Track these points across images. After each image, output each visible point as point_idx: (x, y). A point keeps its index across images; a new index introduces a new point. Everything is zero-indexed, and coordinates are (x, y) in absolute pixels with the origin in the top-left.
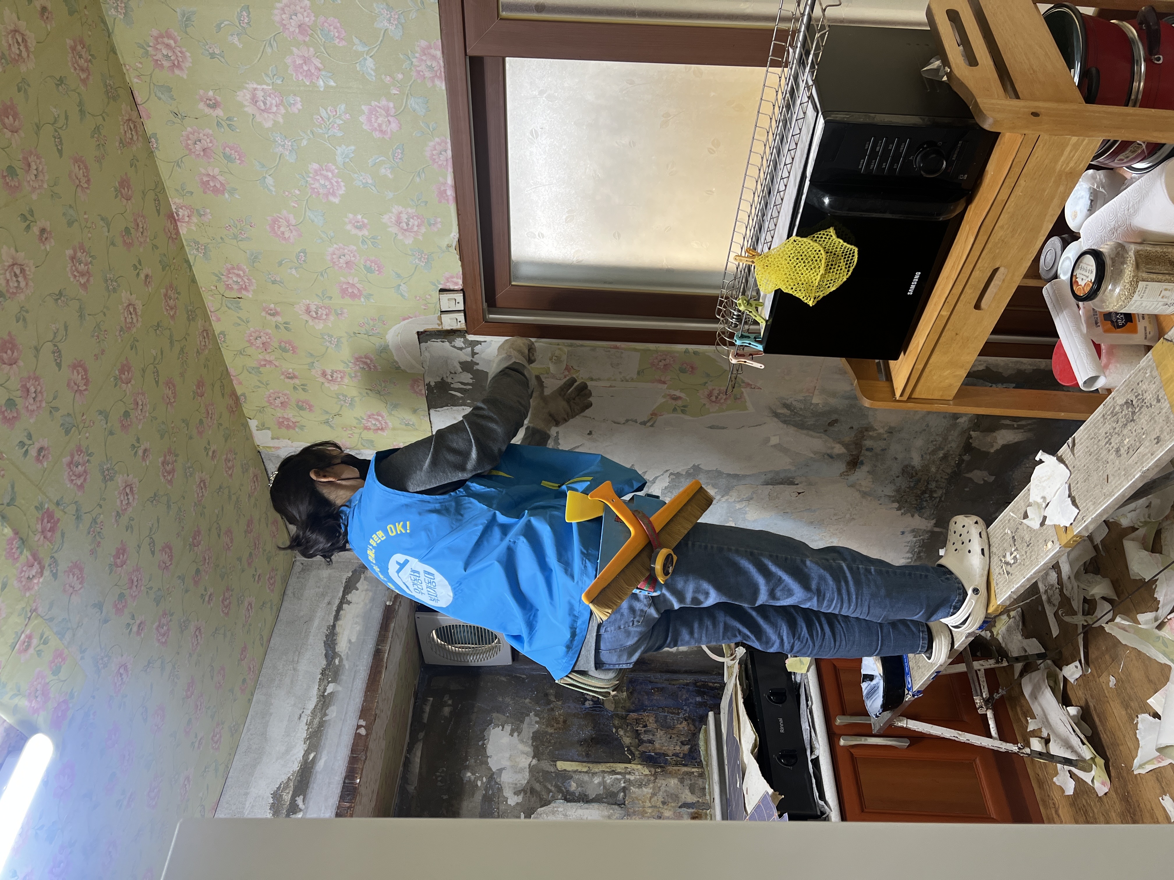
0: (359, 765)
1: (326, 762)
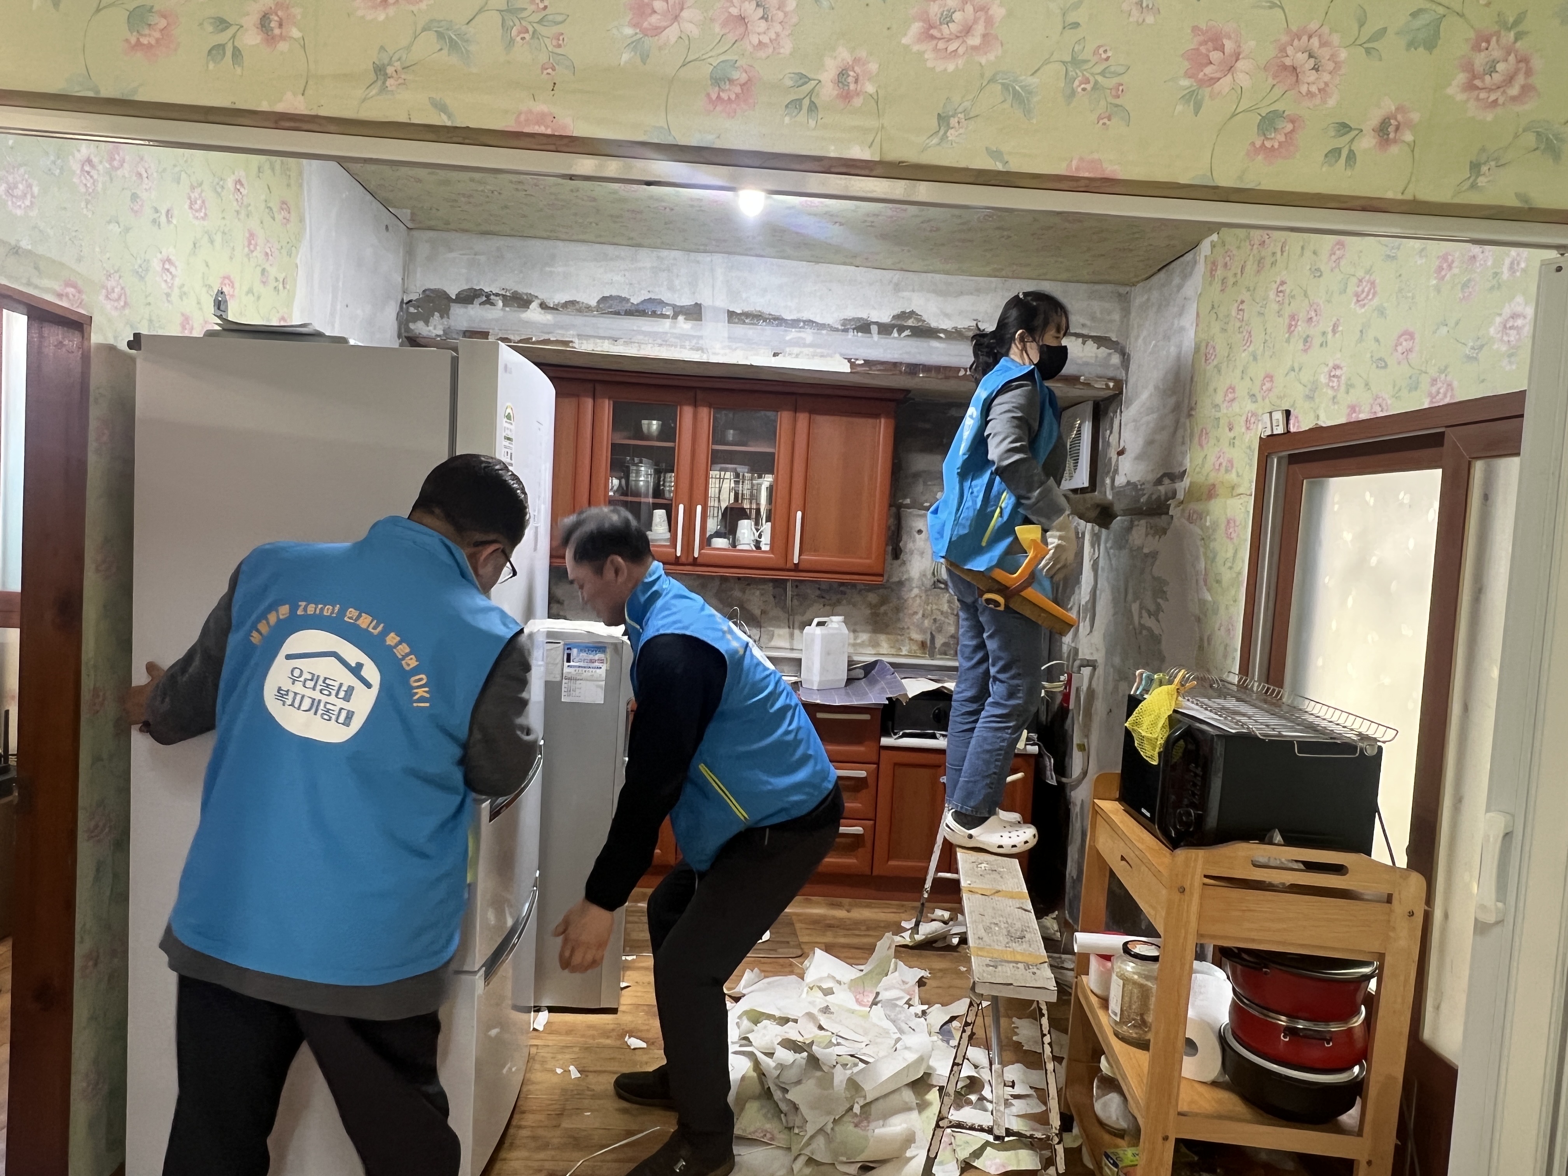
0: (933, 374)
1: (937, 348)
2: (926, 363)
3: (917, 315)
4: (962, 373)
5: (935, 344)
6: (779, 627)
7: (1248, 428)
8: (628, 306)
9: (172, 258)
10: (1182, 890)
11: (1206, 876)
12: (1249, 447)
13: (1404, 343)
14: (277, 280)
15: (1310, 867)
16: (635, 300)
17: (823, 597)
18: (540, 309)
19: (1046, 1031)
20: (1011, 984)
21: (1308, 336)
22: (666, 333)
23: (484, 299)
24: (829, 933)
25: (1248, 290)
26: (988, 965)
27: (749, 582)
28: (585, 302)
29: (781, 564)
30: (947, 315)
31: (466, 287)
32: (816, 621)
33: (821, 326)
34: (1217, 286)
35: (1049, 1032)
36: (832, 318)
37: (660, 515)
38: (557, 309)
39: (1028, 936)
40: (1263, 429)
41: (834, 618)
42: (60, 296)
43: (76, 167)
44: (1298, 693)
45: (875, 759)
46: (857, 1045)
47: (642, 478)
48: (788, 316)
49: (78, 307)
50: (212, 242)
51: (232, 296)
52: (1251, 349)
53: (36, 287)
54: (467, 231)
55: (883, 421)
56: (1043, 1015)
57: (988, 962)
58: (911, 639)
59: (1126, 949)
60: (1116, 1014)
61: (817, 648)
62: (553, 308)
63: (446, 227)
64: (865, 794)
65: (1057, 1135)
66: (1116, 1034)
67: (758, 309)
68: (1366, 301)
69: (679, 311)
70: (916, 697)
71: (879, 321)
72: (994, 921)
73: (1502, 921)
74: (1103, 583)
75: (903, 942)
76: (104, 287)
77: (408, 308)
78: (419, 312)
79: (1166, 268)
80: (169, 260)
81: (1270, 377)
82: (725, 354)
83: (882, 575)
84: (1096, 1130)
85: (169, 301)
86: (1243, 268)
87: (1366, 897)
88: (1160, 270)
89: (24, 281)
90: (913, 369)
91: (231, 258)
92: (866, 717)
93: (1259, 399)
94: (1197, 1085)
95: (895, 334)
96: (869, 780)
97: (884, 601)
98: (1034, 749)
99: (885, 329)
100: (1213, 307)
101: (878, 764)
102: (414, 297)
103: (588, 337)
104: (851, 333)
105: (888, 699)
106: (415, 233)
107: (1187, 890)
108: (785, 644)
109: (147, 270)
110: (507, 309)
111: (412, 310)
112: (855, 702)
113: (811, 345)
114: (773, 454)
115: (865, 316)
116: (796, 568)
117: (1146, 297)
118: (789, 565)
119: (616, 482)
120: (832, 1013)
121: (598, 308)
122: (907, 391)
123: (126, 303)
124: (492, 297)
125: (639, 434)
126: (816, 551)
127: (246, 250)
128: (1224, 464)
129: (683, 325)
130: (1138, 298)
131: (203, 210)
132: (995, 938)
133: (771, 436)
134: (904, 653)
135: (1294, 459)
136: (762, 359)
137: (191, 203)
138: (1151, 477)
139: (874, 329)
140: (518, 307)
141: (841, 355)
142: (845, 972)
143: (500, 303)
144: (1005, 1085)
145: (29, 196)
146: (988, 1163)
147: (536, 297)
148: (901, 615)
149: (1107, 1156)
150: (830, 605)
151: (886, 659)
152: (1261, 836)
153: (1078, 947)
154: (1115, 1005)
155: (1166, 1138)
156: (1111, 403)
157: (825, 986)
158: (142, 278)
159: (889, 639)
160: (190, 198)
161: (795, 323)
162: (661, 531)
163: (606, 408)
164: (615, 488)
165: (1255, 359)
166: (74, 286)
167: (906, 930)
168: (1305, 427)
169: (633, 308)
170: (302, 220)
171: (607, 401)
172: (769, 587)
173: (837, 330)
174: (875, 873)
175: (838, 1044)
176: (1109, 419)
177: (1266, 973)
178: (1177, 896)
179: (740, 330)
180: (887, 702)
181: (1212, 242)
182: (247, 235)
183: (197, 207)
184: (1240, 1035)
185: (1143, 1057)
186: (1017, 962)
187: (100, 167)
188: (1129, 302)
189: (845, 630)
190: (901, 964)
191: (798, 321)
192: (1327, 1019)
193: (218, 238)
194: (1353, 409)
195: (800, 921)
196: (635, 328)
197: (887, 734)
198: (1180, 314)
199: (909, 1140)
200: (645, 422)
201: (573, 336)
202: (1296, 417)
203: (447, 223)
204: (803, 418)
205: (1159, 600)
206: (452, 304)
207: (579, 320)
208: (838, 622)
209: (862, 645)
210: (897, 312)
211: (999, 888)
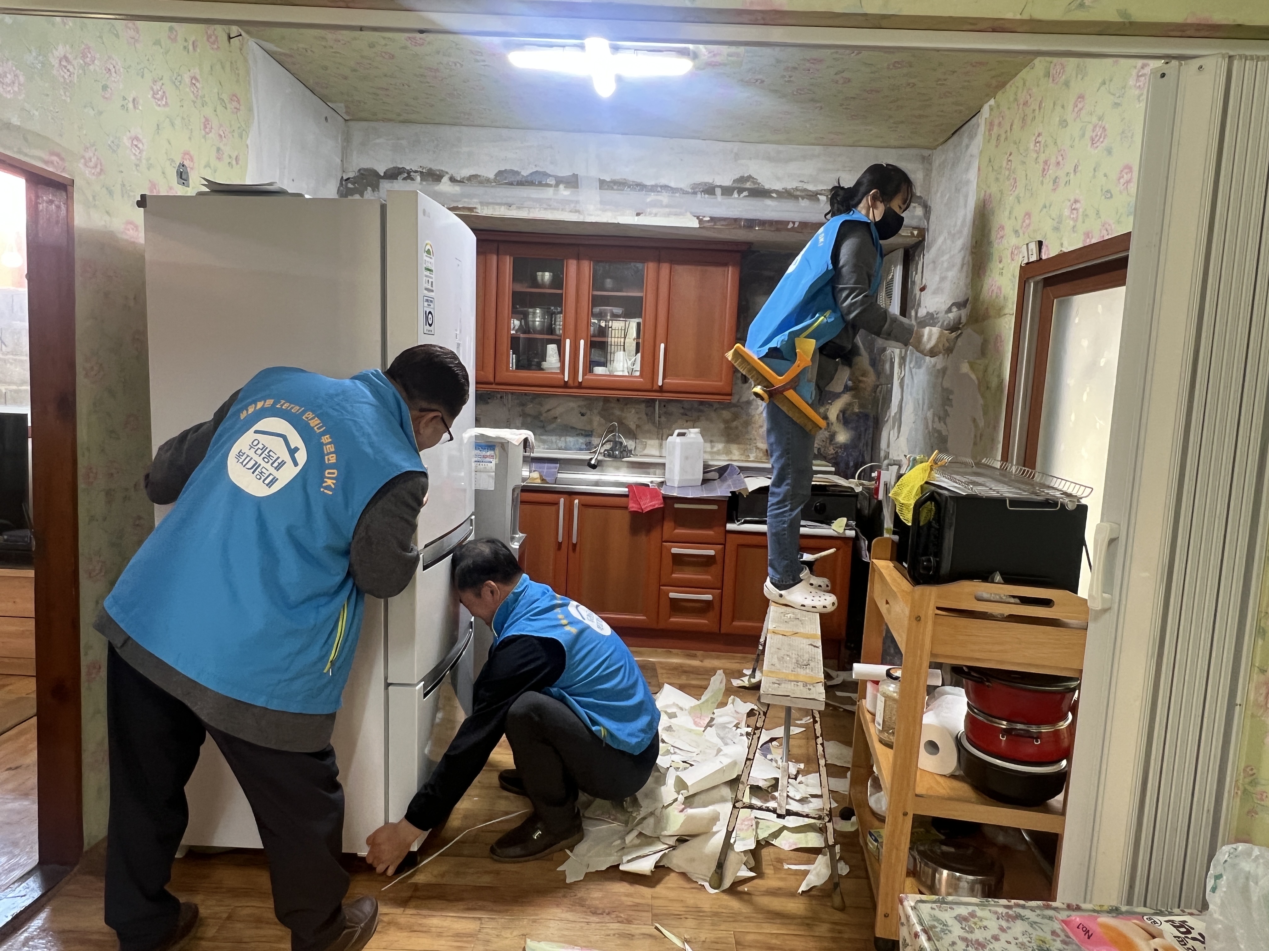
0: (767, 227)
1: (770, 206)
2: (761, 219)
3: (753, 178)
4: (790, 226)
5: (768, 202)
6: (650, 438)
7: (1013, 260)
8: (519, 178)
9: (141, 137)
10: (918, 619)
11: (938, 608)
12: (1014, 276)
13: (1125, 176)
14: (230, 157)
15: (1025, 601)
16: (525, 173)
17: (686, 415)
18: (449, 183)
19: (818, 734)
20: (788, 696)
21: (1057, 177)
22: (550, 199)
23: (406, 175)
24: (684, 677)
25: (1015, 143)
26: (774, 683)
27: (627, 402)
28: (485, 175)
29: (649, 387)
30: (778, 179)
31: (392, 166)
32: (677, 432)
33: (674, 190)
34: (994, 141)
35: (821, 735)
36: (684, 184)
37: (552, 349)
38: (463, 182)
39: (812, 664)
40: (1022, 259)
41: (692, 430)
42: (46, 162)
43: (55, 63)
44: (1046, 474)
45: (722, 541)
46: (691, 754)
47: (538, 319)
48: (649, 183)
49: (61, 172)
50: (173, 125)
51: (192, 169)
52: (1016, 192)
53: (26, 155)
54: (390, 120)
55: (730, 269)
56: (817, 722)
57: (774, 680)
58: (757, 448)
59: (889, 674)
60: (879, 725)
61: (678, 452)
62: (460, 182)
63: (372, 118)
64: (716, 569)
65: (827, 815)
66: (881, 741)
67: (624, 177)
68: (1098, 144)
69: (559, 181)
70: (753, 492)
71: (723, 184)
72: (788, 653)
73: (1109, 609)
74: (908, 398)
75: (743, 684)
76: (83, 157)
77: (346, 185)
78: (356, 188)
79: (958, 133)
80: (137, 138)
81: (1028, 215)
82: (598, 215)
83: (730, 395)
84: (869, 818)
85: (137, 170)
86: (1011, 125)
87: (1071, 626)
88: (953, 134)
89: (15, 149)
90: (750, 223)
91: (190, 138)
92: (715, 507)
93: (1021, 234)
94: (938, 778)
95: (736, 195)
96: (717, 558)
97: (736, 417)
98: (851, 533)
99: (727, 191)
100: (990, 161)
101: (725, 545)
102: (351, 175)
103: (488, 204)
104: (699, 195)
105: (731, 492)
106: (350, 123)
107: (922, 618)
108: (656, 452)
109: (118, 146)
110: (424, 183)
111: (350, 185)
112: (705, 495)
113: (666, 206)
114: (641, 298)
115: (711, 181)
116: (661, 389)
117: (943, 157)
118: (655, 387)
119: (517, 323)
120: (674, 731)
121: (495, 180)
122: (749, 244)
123: (101, 170)
124: (412, 174)
125: (535, 283)
126: (677, 376)
127: (203, 132)
128: (995, 291)
129: (564, 192)
130: (938, 159)
131: (164, 99)
132: (785, 665)
133: (639, 283)
134: (752, 459)
135: (1049, 282)
136: (627, 218)
137: (154, 94)
138: (945, 307)
139: (718, 191)
140: (433, 181)
141: (691, 213)
142: (686, 701)
143: (419, 178)
144: (789, 777)
145: (16, 85)
146: (783, 842)
147: (447, 173)
148: (750, 428)
149: (871, 834)
150: (692, 421)
151: (735, 464)
152: (986, 577)
153: (855, 674)
154: (879, 718)
155: (905, 814)
156: (916, 249)
157: (669, 711)
158: (114, 151)
159: (739, 448)
160: (152, 89)
161: (653, 189)
162: (554, 362)
163: (508, 262)
164: (517, 327)
165: (1019, 202)
166: (58, 155)
167: (747, 675)
168: (1052, 254)
169: (523, 179)
170: (250, 110)
171: (508, 257)
172: (643, 406)
173: (687, 193)
174: (723, 631)
175: (675, 753)
176: (915, 262)
177: (988, 686)
178: (915, 623)
179: (610, 195)
180: (730, 495)
181: (990, 106)
182: (203, 120)
183: (158, 96)
184: (974, 740)
185: (890, 752)
186: (797, 682)
187: (75, 63)
188: (931, 164)
189: (701, 440)
190: (738, 700)
191: (656, 186)
192: (1039, 723)
193: (178, 122)
194: (1087, 235)
195: (662, 668)
196: (525, 196)
197: (732, 521)
198: (967, 170)
199: (715, 819)
200: (539, 274)
201: (476, 203)
202: (1047, 246)
203: (375, 114)
204: (665, 268)
205: (946, 407)
206: (381, 180)
207: (480, 190)
208: (696, 433)
209: (718, 453)
210: (737, 176)
211: (797, 631)
